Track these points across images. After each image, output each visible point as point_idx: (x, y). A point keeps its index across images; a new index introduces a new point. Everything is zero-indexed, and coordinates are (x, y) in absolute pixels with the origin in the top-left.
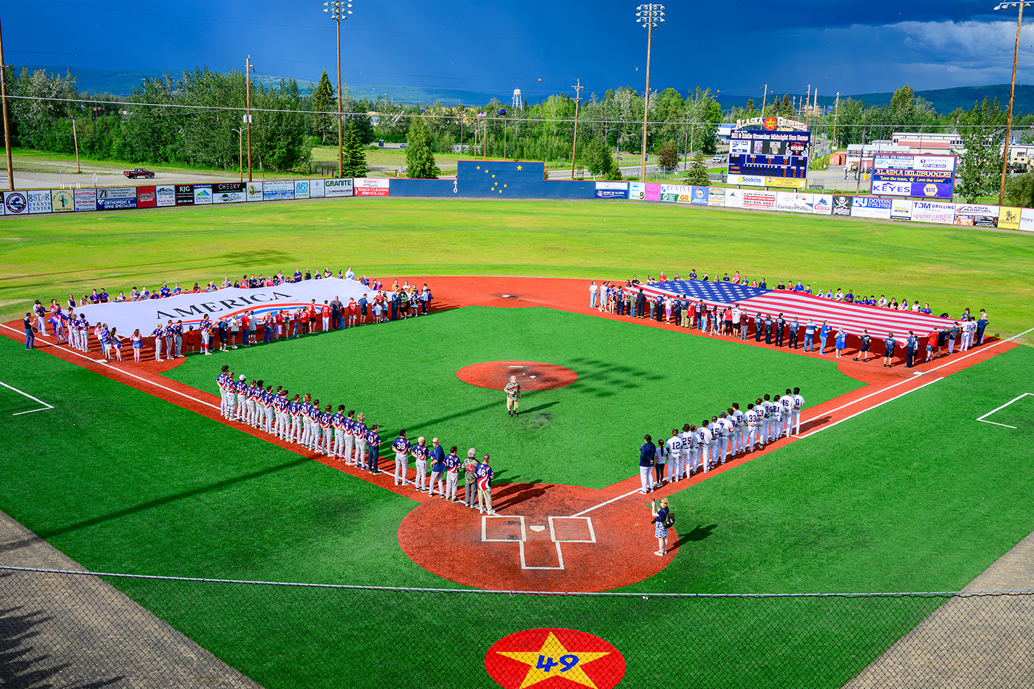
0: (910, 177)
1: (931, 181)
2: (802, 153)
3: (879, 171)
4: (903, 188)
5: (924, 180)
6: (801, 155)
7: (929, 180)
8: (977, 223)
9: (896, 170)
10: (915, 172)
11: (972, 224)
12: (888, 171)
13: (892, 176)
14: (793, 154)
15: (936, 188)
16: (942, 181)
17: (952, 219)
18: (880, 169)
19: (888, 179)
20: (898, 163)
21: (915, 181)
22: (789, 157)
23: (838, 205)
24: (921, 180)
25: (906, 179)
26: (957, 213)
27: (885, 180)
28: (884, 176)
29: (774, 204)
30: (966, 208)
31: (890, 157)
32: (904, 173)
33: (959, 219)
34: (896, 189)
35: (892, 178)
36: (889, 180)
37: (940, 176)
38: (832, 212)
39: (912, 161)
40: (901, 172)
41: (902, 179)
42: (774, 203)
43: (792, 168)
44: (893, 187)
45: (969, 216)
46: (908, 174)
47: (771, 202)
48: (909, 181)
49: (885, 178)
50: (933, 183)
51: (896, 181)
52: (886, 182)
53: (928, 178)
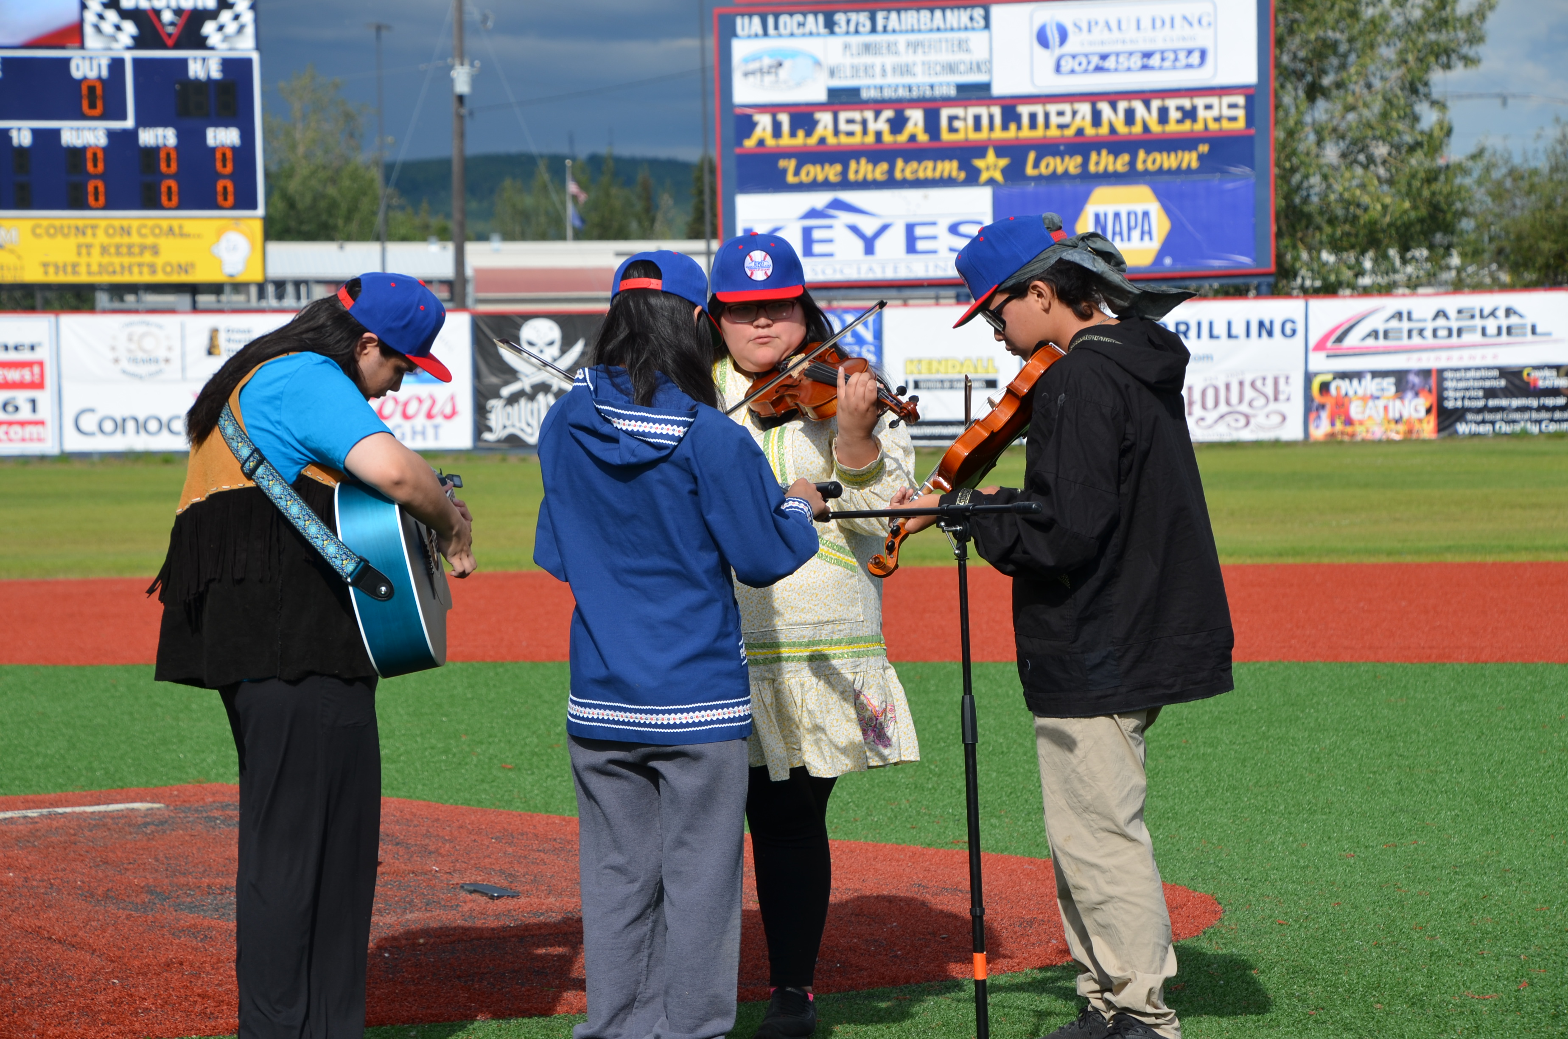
0: (980, 150)
1: (1121, 164)
2: (209, 28)
3: (764, 121)
4: (942, 230)
5: (1072, 164)
6: (201, 43)
7: (1103, 162)
8: (1459, 414)
9: (878, 105)
10: (1010, 115)
11: (1428, 429)
12: (825, 119)
13: (856, 153)
14: (139, 42)
15: (1155, 208)
16: (1190, 159)
17: (1295, 408)
18: (773, 109)
19: (832, 172)
20: (889, 61)
21: (1014, 172)
22: (117, 65)
23: (511, 374)
24: (1053, 164)
25: (950, 168)
26: (1320, 363)
27: (814, 186)
28: (804, 157)
29: (46, 410)
30: (1377, 322)
31: (830, 25)
32: (932, 124)
33: (1341, 409)
34: (895, 239)
35: (862, 169)
36: (845, 184)
37: (1172, 127)
38: (481, 425)
39: (978, 40)
40: (916, 117)
41: (927, 169)
42: (44, 397)
43: (148, 137)
44: (869, 226)
45: (1400, 377)
46: (965, 132)
47: (21, 397)
48: (972, 178)
49: (813, 172)
50: (1130, 176)
51: (891, 183)
52: (820, 199)
53: (1097, 145)
